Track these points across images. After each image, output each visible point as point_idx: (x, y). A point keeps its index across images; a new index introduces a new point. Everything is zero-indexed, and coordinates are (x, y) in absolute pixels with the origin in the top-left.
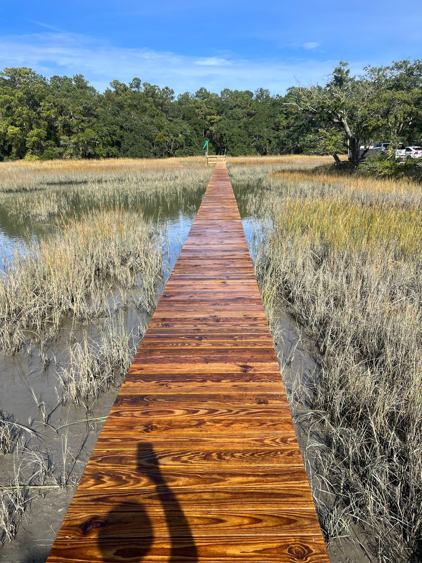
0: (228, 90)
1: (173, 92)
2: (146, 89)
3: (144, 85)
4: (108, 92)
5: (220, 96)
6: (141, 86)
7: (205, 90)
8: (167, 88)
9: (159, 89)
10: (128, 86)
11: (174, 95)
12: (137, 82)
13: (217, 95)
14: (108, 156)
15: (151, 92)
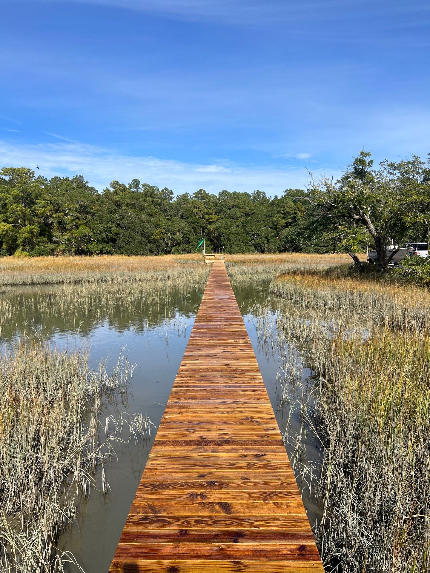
0: (226, 191)
1: (172, 193)
2: (145, 189)
3: (143, 185)
4: (107, 191)
5: (218, 196)
6: (141, 186)
7: (204, 191)
8: (166, 189)
9: (158, 190)
10: (127, 186)
11: (173, 196)
12: (136, 183)
13: (216, 196)
14: (102, 253)
15: (150, 191)
